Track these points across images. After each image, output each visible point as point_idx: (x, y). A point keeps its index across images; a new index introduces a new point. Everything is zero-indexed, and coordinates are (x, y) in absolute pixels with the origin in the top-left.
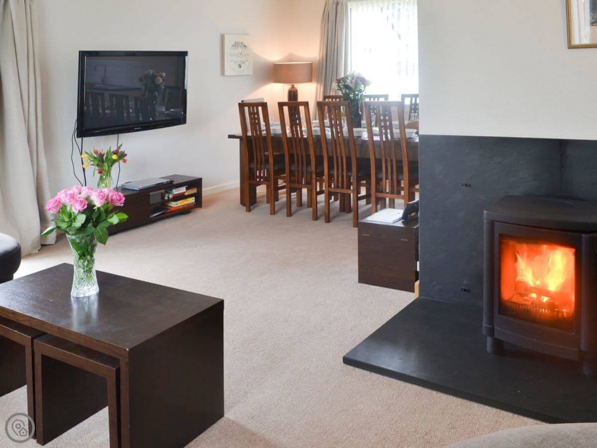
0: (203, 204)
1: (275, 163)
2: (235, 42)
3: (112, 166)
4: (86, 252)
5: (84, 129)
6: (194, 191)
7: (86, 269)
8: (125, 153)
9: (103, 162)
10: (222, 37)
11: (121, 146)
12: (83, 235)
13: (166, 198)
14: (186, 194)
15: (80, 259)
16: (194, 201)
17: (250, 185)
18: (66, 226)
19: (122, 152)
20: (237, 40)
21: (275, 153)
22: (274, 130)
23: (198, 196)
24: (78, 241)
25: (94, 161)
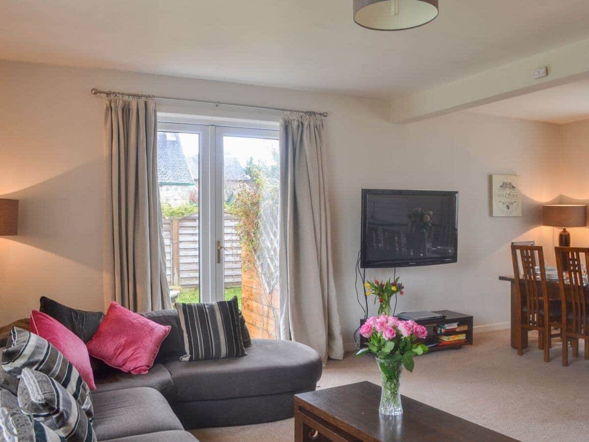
0: (474, 342)
1: (550, 309)
2: (504, 183)
3: (390, 296)
4: (393, 376)
5: (367, 261)
6: (465, 328)
7: (393, 391)
8: (403, 285)
9: (384, 292)
10: (490, 178)
11: (398, 278)
12: (392, 360)
13: (439, 332)
14: (457, 330)
15: (387, 381)
16: (465, 338)
17: (523, 329)
18: (376, 350)
19: (399, 284)
20: (505, 181)
21: (550, 299)
22: (549, 275)
23: (469, 333)
24: (386, 365)
25: (375, 290)
